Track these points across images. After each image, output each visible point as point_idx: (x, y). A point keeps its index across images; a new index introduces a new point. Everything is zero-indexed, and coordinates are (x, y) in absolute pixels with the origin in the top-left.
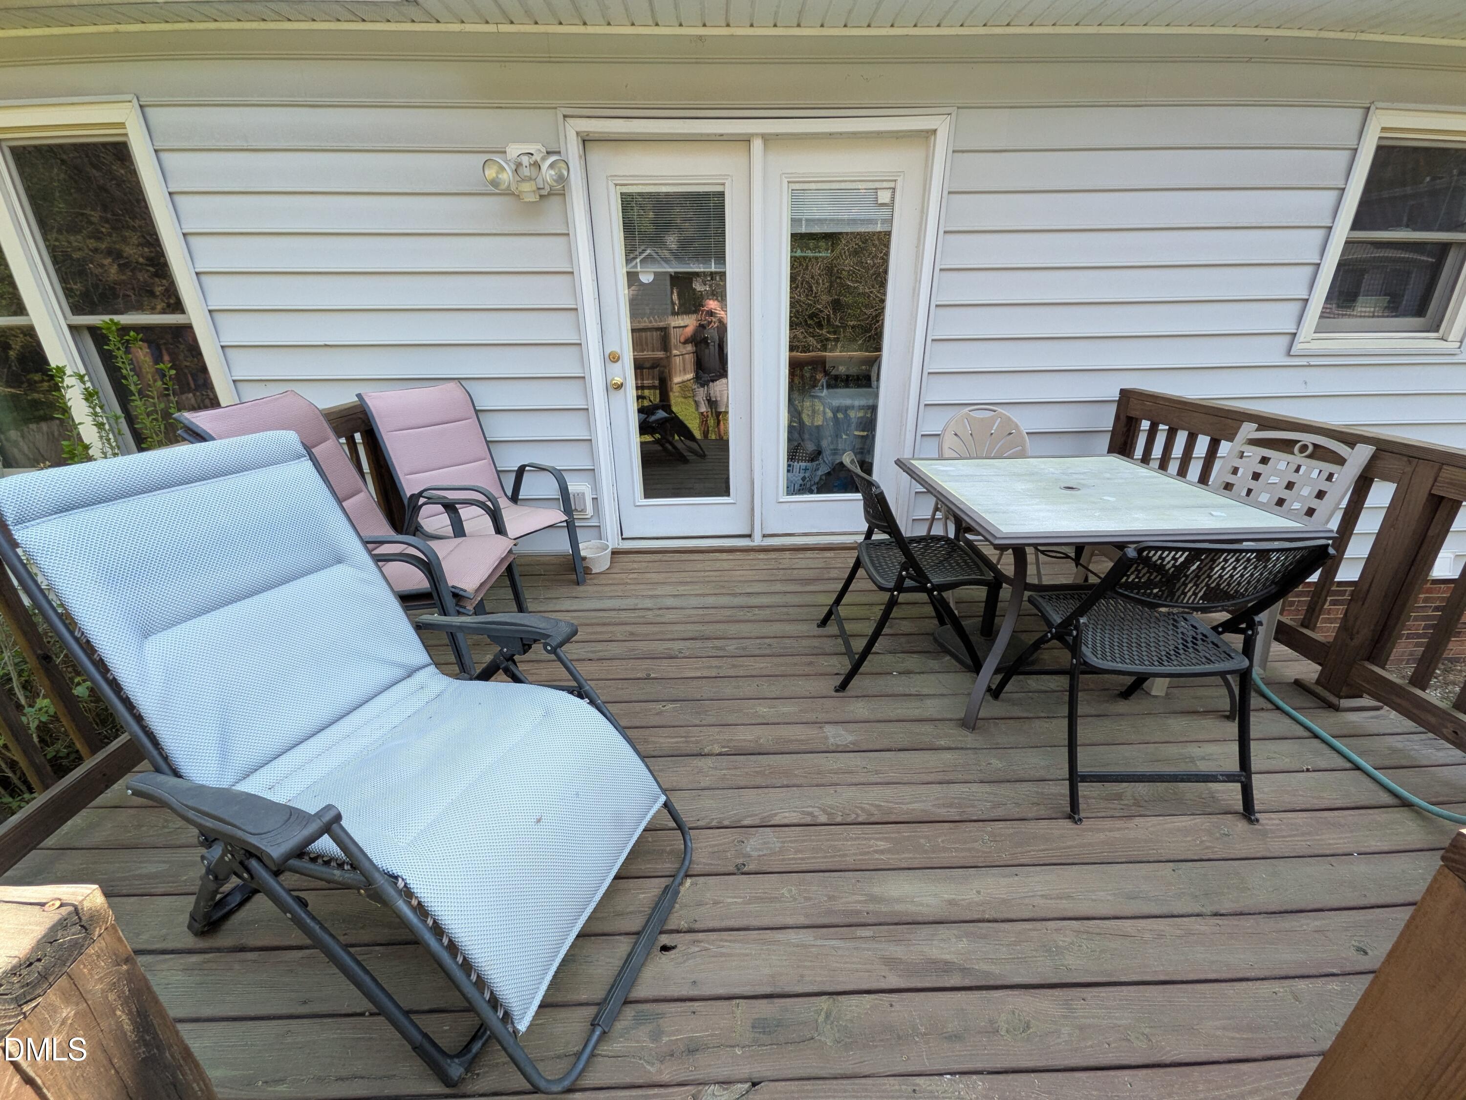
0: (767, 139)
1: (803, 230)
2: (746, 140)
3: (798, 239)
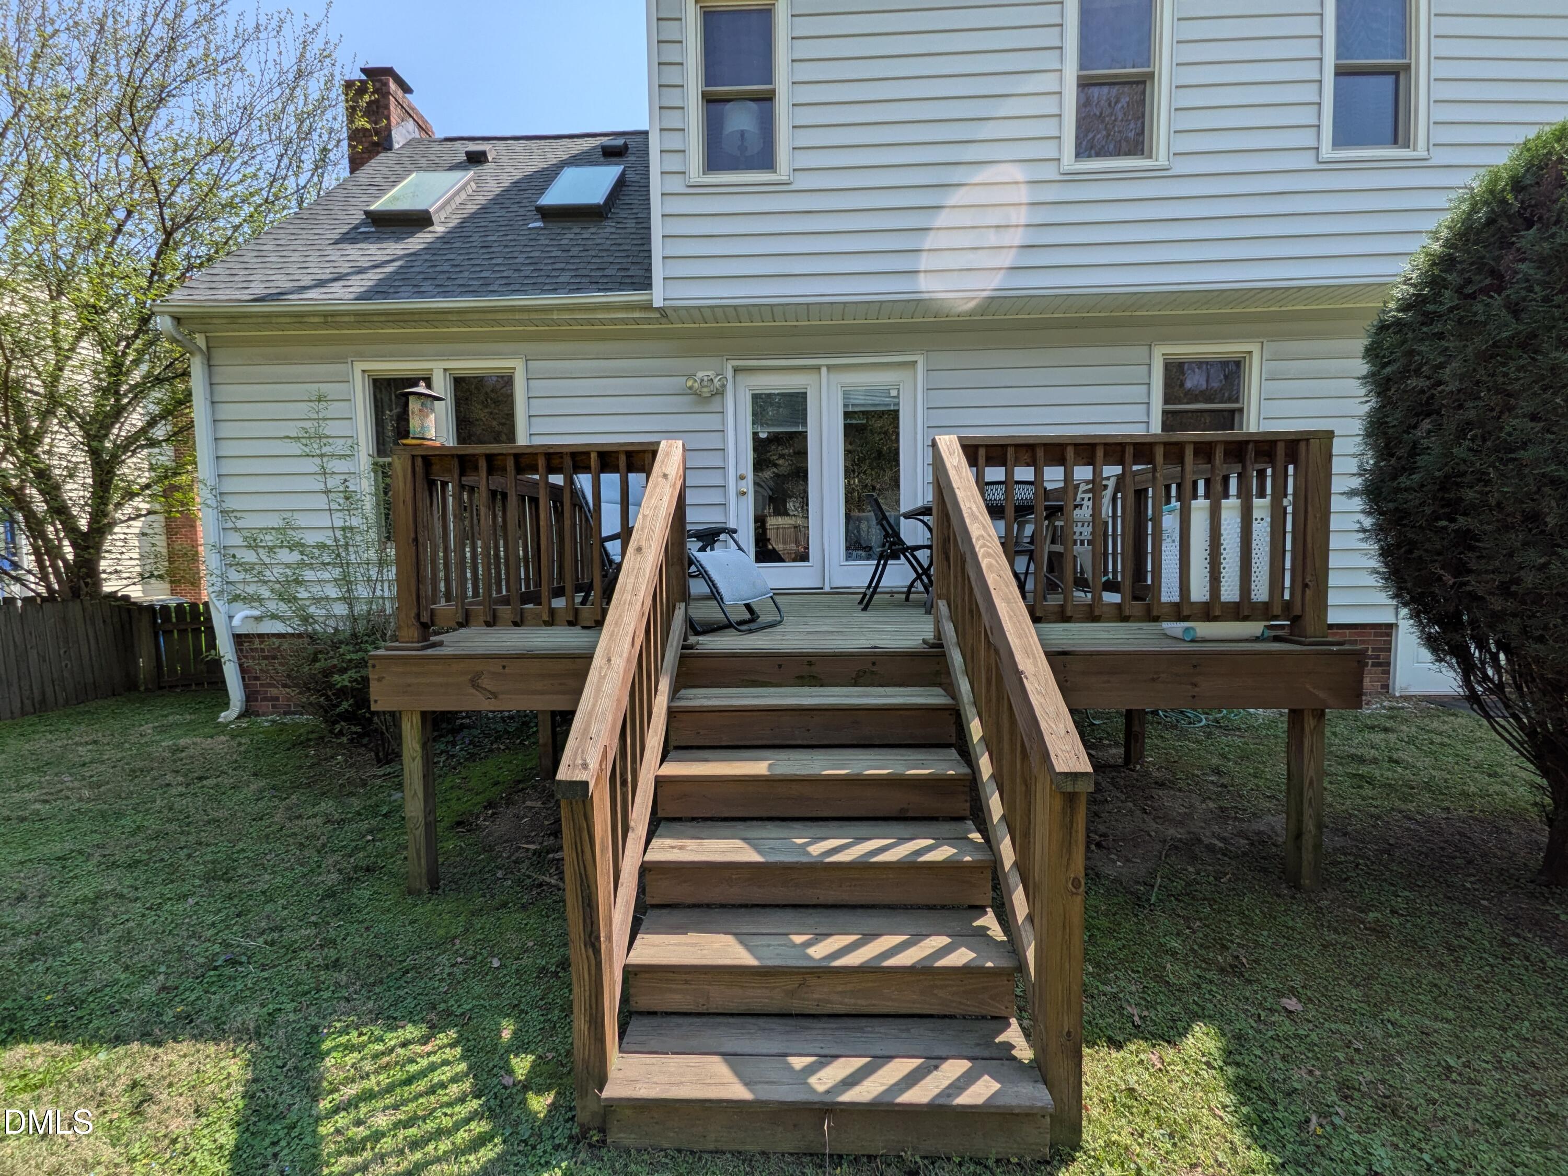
0: (829, 367)
1: (850, 409)
2: (818, 368)
3: (847, 415)
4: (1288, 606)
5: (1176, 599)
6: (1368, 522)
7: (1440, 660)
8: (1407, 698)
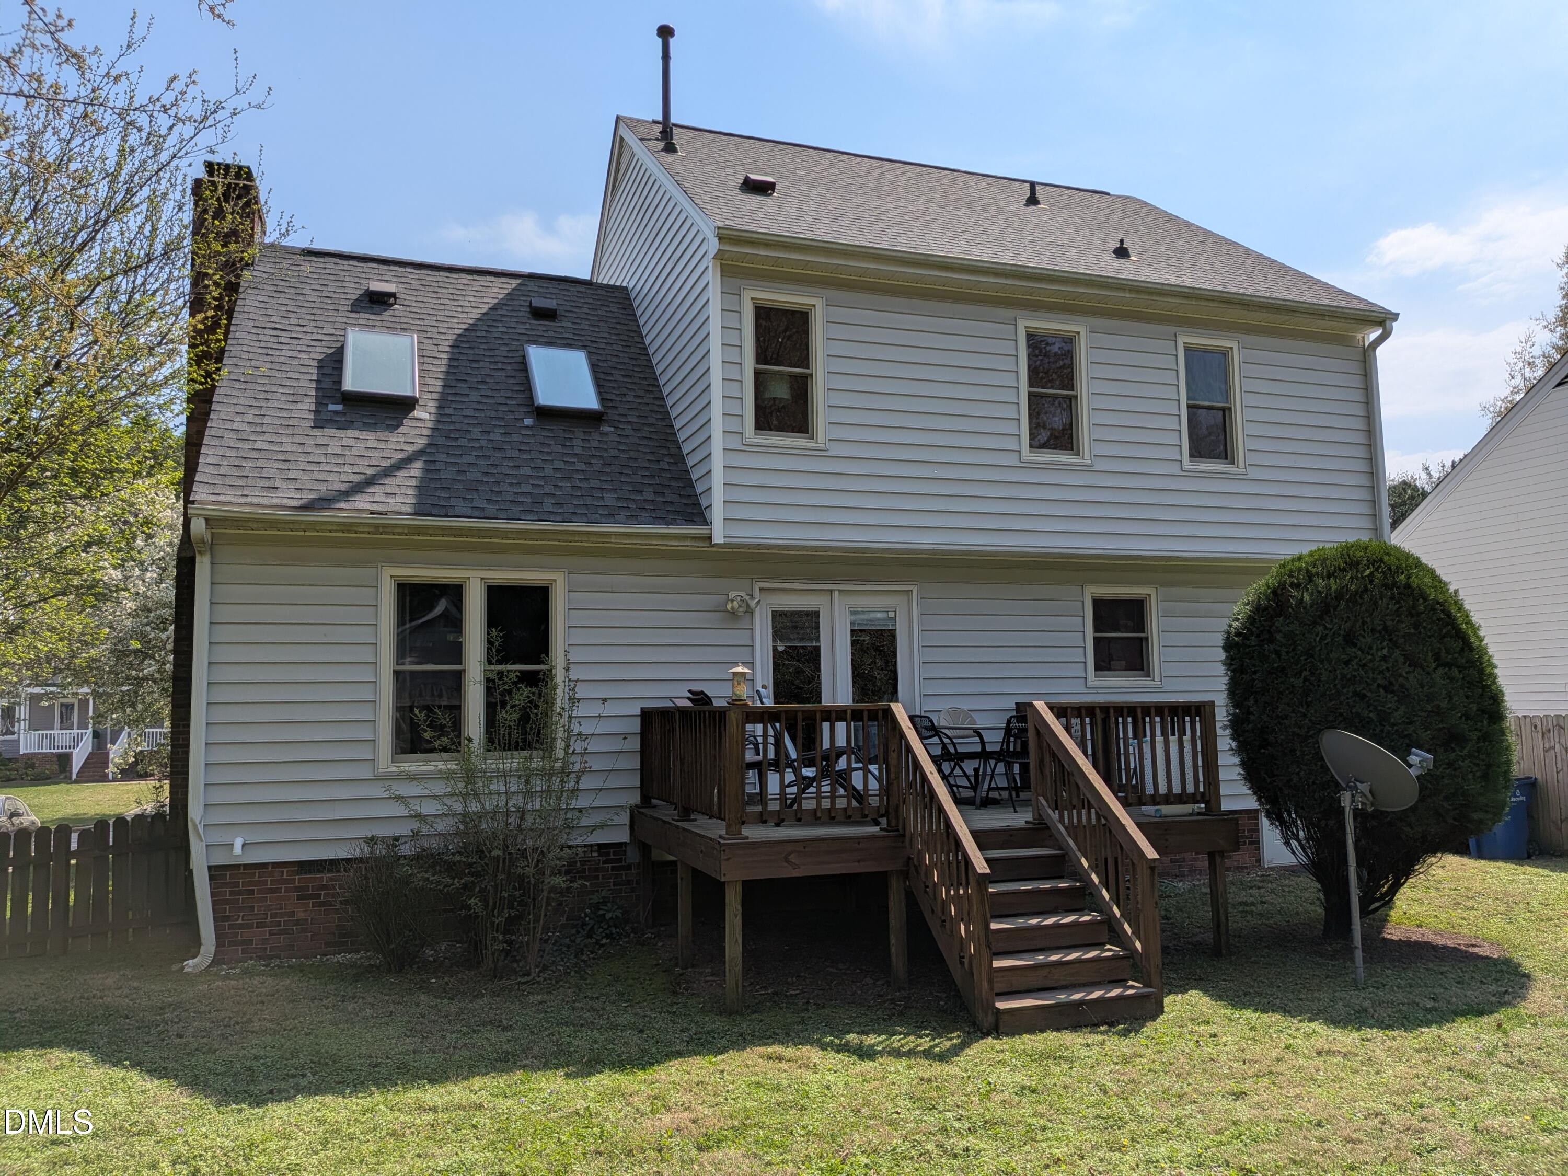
0: (839, 591)
1: (857, 627)
2: (831, 592)
3: (854, 632)
4: (1203, 794)
5: (1152, 793)
6: (1234, 744)
7: (1272, 824)
8: (1272, 869)
